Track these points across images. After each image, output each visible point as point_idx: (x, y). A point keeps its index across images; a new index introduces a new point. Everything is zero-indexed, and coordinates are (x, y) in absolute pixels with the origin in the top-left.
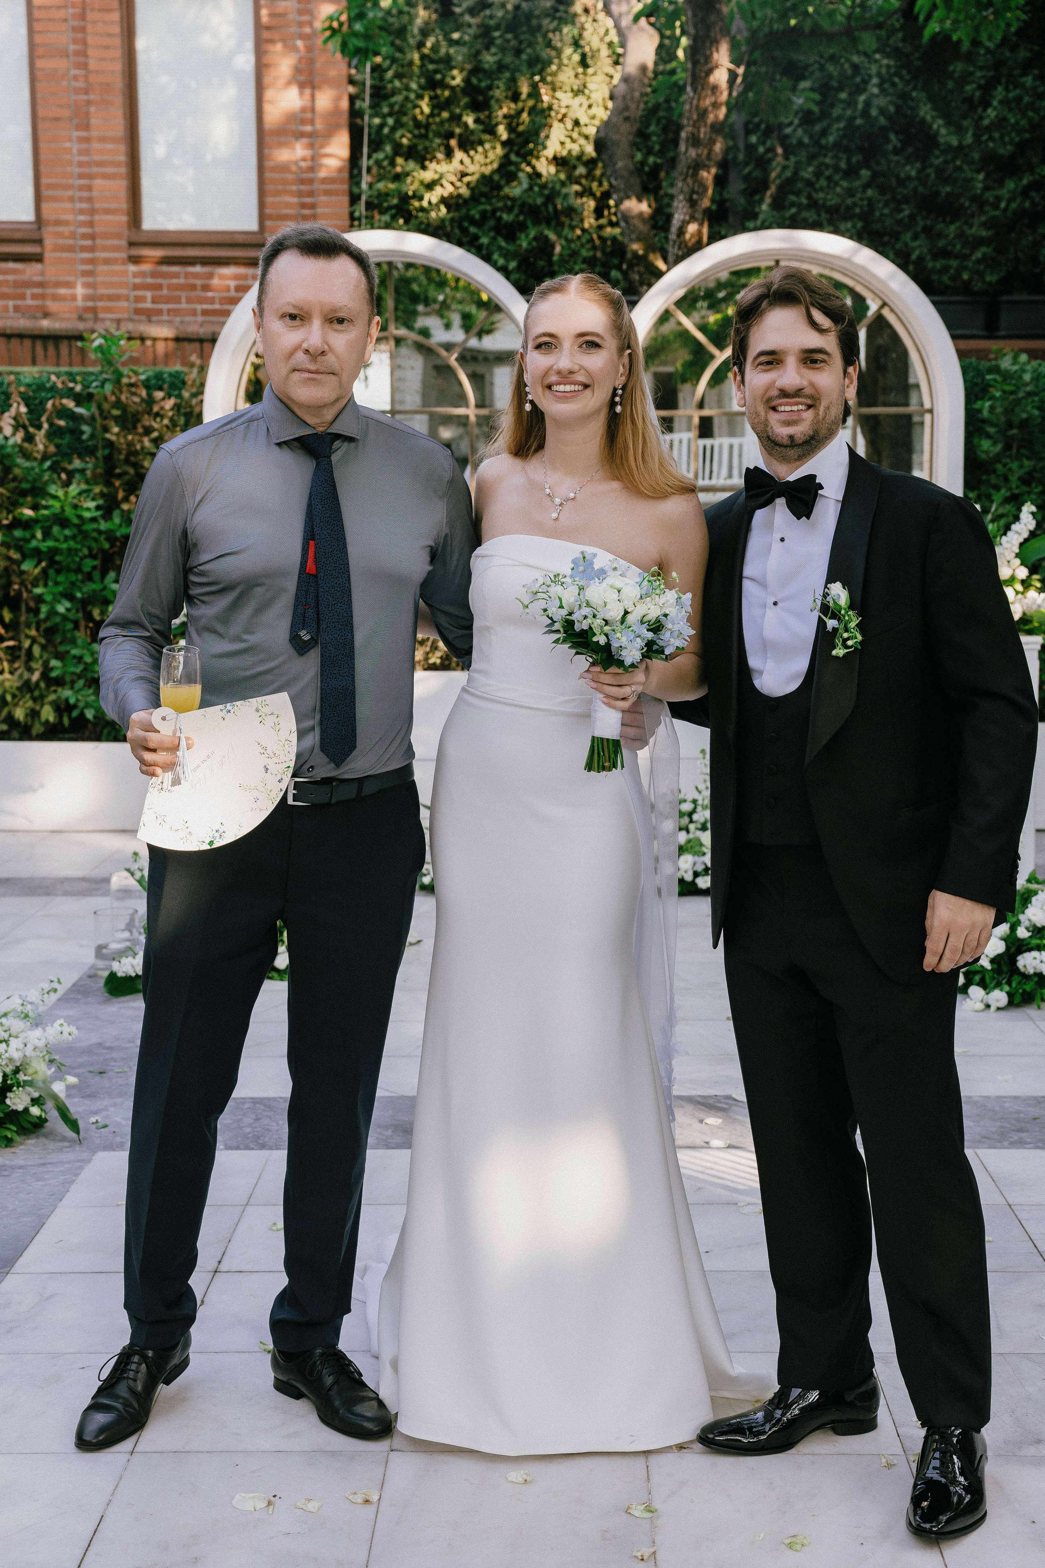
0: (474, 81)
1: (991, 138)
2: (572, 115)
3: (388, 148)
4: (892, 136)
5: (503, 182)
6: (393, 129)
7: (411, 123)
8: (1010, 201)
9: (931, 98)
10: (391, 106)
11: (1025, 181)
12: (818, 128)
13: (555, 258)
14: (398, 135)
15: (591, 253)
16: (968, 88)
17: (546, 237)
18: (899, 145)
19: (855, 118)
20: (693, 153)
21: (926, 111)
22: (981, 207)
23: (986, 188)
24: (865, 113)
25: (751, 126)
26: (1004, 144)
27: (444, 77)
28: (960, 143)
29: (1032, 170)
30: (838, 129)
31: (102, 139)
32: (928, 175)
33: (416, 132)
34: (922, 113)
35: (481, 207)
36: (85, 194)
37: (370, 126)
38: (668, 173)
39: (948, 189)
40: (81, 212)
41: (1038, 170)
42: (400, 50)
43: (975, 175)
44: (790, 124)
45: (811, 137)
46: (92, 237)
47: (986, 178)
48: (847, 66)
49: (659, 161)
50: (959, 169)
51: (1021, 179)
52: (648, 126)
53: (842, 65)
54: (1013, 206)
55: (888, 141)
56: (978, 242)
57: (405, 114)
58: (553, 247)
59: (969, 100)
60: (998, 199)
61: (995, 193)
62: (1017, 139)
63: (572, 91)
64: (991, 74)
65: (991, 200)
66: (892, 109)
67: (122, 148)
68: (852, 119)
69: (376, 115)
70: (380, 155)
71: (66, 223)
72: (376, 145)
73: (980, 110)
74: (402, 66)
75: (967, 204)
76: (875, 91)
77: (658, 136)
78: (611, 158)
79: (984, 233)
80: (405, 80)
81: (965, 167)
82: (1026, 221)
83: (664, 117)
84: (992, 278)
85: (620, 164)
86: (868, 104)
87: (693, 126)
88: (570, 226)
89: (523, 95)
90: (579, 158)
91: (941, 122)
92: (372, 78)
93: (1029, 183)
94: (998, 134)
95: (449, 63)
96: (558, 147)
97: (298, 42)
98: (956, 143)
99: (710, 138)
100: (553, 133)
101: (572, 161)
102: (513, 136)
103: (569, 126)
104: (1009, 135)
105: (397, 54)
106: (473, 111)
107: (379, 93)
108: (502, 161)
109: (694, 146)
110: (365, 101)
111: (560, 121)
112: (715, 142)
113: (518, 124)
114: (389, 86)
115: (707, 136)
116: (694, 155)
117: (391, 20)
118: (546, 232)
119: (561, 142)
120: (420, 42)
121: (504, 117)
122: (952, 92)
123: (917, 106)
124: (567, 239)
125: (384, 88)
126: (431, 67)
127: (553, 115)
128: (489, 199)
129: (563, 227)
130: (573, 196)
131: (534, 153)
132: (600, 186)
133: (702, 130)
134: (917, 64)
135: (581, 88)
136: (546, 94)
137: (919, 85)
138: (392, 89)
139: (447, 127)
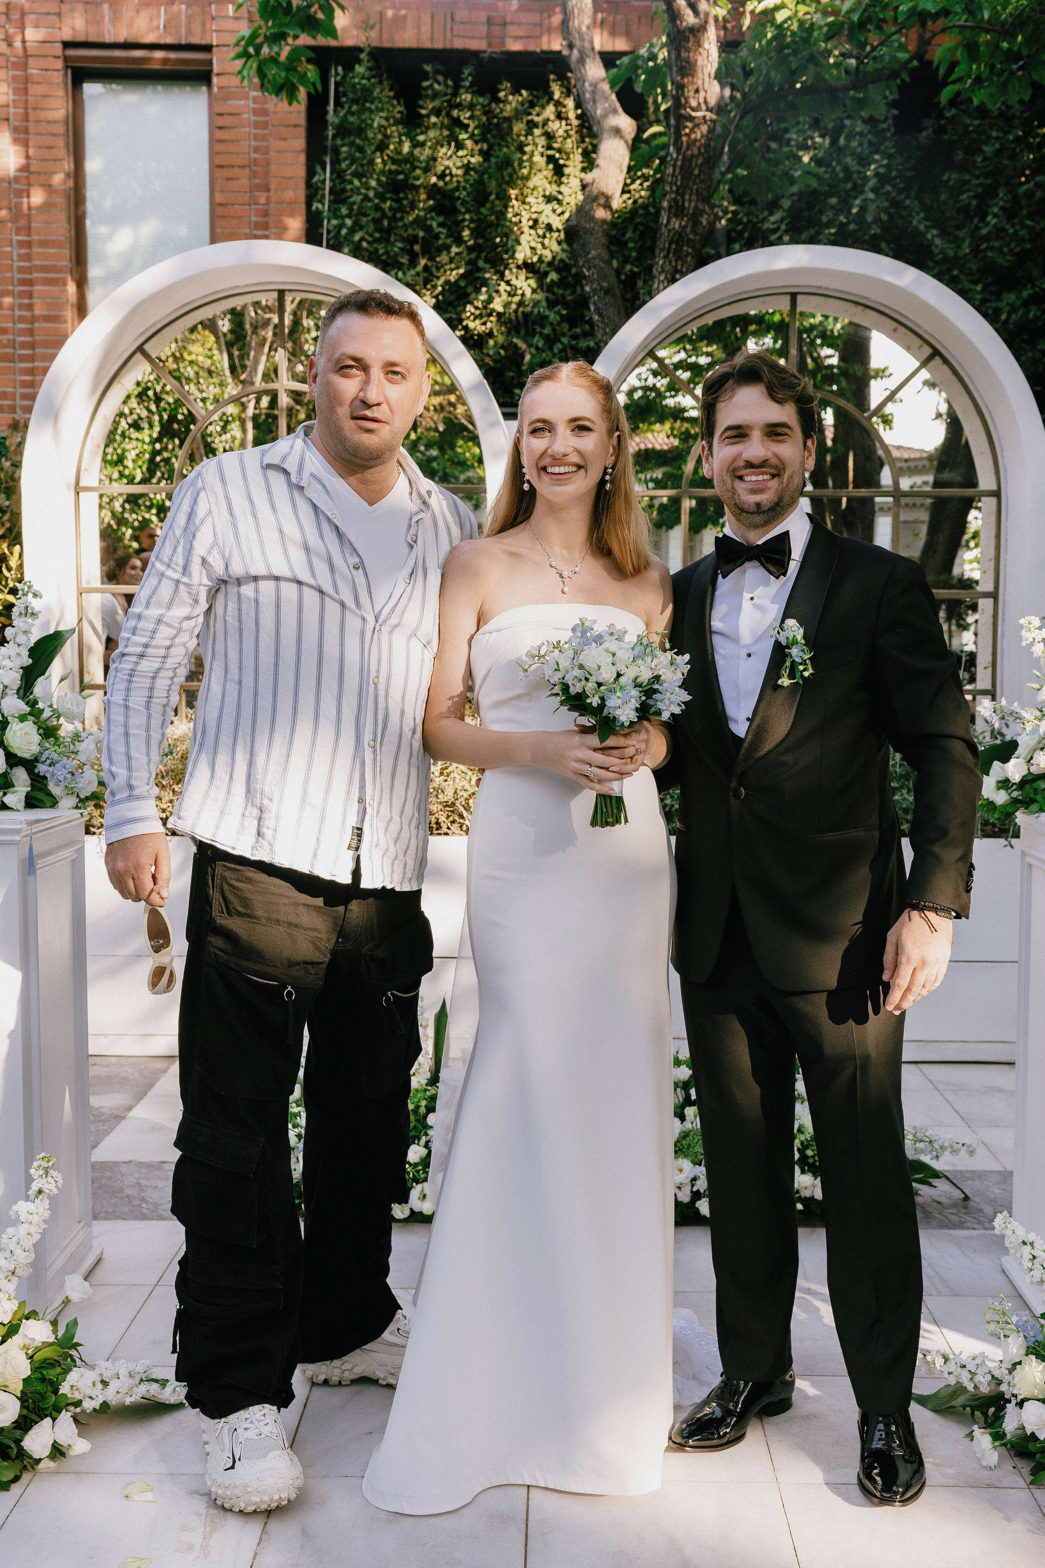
0: (440, 184)
1: (989, 248)
2: (543, 219)
5: (470, 289)
6: (352, 231)
7: (371, 227)
8: (1010, 314)
9: (925, 209)
10: (351, 209)
11: (1025, 294)
13: (524, 368)
14: (357, 237)
16: (964, 197)
17: (516, 346)
19: (846, 223)
20: (676, 224)
21: (918, 222)
25: (733, 235)
26: (1004, 254)
27: (407, 178)
28: (956, 253)
29: (1032, 282)
31: (44, 244)
34: (915, 223)
35: (448, 316)
36: (26, 301)
37: (329, 232)
38: (645, 282)
40: (21, 319)
41: (1037, 283)
42: (360, 149)
43: (972, 287)
44: (775, 231)
46: (32, 346)
47: (983, 291)
48: (838, 169)
49: (636, 269)
51: (1020, 292)
52: (624, 234)
53: (834, 168)
57: (366, 215)
58: (523, 357)
59: (964, 210)
61: (994, 305)
62: (1018, 249)
63: (544, 196)
64: (989, 181)
66: (884, 217)
67: (67, 252)
68: (843, 224)
69: (336, 217)
71: (3, 331)
73: (976, 221)
74: (362, 166)
76: (871, 196)
77: (636, 243)
78: (583, 246)
80: (364, 180)
81: (962, 277)
82: (1026, 337)
83: (641, 224)
85: (593, 252)
86: (862, 210)
87: (677, 192)
88: (541, 334)
89: (493, 197)
90: (550, 264)
91: (935, 232)
92: (331, 180)
93: (1030, 296)
94: (997, 244)
95: (412, 164)
96: (528, 253)
97: (253, 143)
98: (951, 253)
99: (696, 207)
100: (523, 239)
101: (544, 267)
102: (480, 241)
103: (540, 232)
104: (1008, 245)
105: (358, 154)
106: (438, 214)
107: (339, 197)
108: (469, 267)
109: (677, 216)
110: (323, 204)
111: (531, 227)
112: (702, 212)
113: (486, 229)
114: (349, 187)
115: (693, 205)
116: (677, 226)
117: (351, 119)
118: (515, 340)
119: (532, 248)
120: (382, 141)
121: (471, 221)
122: (945, 203)
123: (910, 215)
124: (537, 348)
125: (344, 190)
126: (394, 167)
127: (524, 220)
128: (455, 307)
129: (533, 336)
130: (544, 304)
131: (502, 259)
132: (573, 293)
133: (687, 197)
134: (908, 174)
135: (555, 193)
136: (517, 199)
137: (913, 193)
138: (352, 190)
139: (410, 231)
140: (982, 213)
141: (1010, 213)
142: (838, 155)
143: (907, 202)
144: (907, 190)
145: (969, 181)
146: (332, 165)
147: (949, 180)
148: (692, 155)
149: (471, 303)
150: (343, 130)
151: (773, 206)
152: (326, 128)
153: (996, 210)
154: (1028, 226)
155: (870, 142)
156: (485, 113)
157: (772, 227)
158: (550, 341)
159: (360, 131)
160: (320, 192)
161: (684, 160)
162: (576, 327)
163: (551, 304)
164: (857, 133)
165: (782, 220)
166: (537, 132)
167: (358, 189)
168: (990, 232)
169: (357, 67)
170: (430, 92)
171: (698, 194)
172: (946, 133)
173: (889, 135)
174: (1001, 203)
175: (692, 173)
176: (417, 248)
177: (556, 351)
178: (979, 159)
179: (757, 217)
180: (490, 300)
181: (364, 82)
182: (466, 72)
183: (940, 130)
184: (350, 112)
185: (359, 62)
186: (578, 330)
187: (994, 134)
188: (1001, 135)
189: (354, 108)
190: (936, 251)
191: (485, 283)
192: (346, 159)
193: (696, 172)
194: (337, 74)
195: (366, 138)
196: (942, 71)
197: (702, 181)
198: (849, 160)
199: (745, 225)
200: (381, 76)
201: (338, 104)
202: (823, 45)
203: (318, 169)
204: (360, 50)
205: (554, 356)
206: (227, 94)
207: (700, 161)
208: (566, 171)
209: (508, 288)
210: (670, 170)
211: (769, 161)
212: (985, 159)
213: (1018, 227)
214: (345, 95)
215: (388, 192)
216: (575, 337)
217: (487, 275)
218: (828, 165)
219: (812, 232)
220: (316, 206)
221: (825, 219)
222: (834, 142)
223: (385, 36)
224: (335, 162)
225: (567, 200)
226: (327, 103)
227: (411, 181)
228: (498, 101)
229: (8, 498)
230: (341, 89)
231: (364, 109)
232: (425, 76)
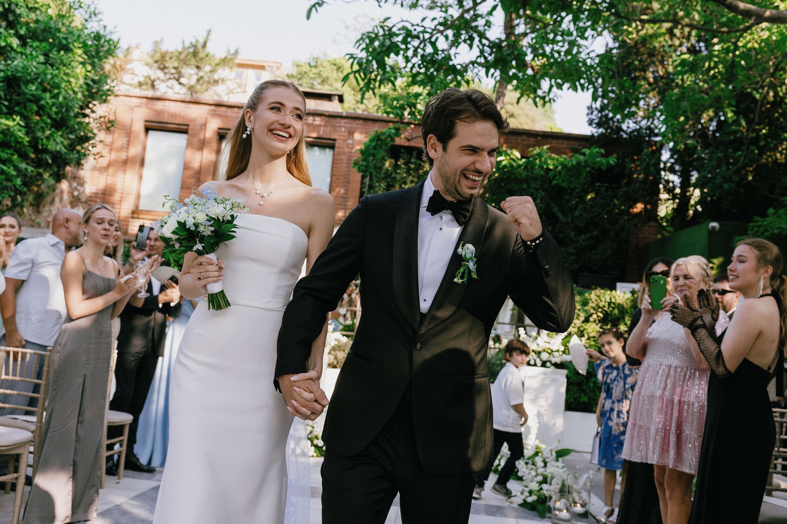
11: (588, 236)
21: (556, 210)
22: (573, 243)
23: (575, 237)
26: (581, 223)
28: (566, 221)
42: (379, 174)
43: (571, 232)
47: (575, 233)
50: (566, 229)
51: (586, 235)
54: (584, 243)
56: (571, 254)
60: (579, 240)
62: (586, 222)
66: (544, 208)
75: (568, 241)
79: (573, 251)
81: (568, 229)
82: (588, 249)
84: (576, 266)
91: (560, 214)
92: (369, 183)
140: (576, 209)
146: (369, 177)
160: (365, 185)
170: (402, 158)
182: (414, 153)
203: (365, 179)
206: (339, 154)
220: (364, 190)
232: (401, 152)
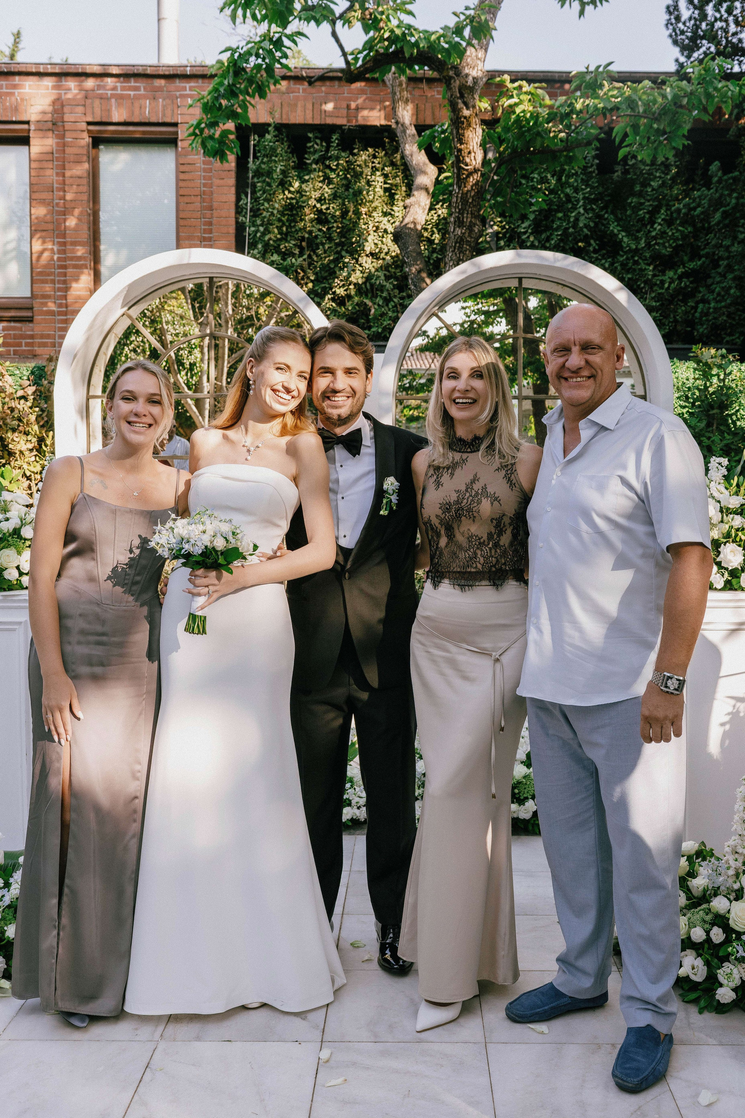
0: (318, 205)
1: (656, 244)
2: (382, 226)
3: (260, 246)
4: (592, 242)
5: (336, 269)
6: (264, 234)
8: (670, 283)
9: (618, 220)
10: (263, 221)
11: (679, 272)
12: (544, 236)
13: (370, 318)
14: (266, 238)
15: (395, 314)
16: (641, 212)
17: (365, 303)
18: (597, 247)
19: (568, 228)
21: (614, 227)
22: (651, 288)
23: (654, 276)
24: (575, 225)
26: (666, 248)
27: (298, 202)
28: (637, 246)
29: (684, 264)
30: (557, 235)
31: (74, 243)
32: (616, 268)
33: (279, 236)
34: (611, 228)
35: (323, 285)
36: (62, 278)
37: (249, 235)
38: (443, 264)
39: (630, 276)
40: (59, 290)
41: (687, 265)
42: (269, 185)
43: (647, 267)
44: (525, 233)
45: (539, 242)
46: (66, 306)
48: (562, 195)
49: (439, 256)
50: (636, 263)
51: (676, 271)
53: (560, 195)
54: (673, 286)
55: (590, 245)
57: (272, 224)
58: (370, 310)
59: (642, 220)
60: (663, 282)
61: (660, 278)
62: (674, 244)
63: (383, 212)
64: (656, 203)
65: (658, 282)
66: (592, 224)
67: (88, 248)
68: (567, 229)
69: (254, 226)
70: (256, 251)
72: (253, 245)
73: (648, 227)
74: (270, 195)
75: (642, 285)
76: (582, 211)
78: (404, 244)
79: (654, 304)
80: (271, 203)
81: (640, 261)
85: (410, 248)
86: (577, 219)
87: (459, 213)
88: (381, 296)
89: (350, 214)
90: (387, 254)
91: (624, 234)
92: (251, 203)
93: (682, 273)
94: (661, 241)
95: (300, 193)
96: (373, 246)
97: (203, 181)
98: (634, 247)
99: (471, 221)
100: (370, 238)
101: (382, 255)
102: (343, 240)
103: (380, 234)
104: (668, 241)
105: (267, 188)
106: (317, 224)
107: (256, 213)
108: (336, 256)
109: (459, 227)
110: (246, 218)
111: (375, 231)
112: (475, 224)
113: (346, 232)
114: (262, 208)
115: (469, 220)
116: (459, 233)
117: (263, 166)
118: (365, 300)
119: (376, 244)
120: (282, 180)
121: (338, 227)
122: (630, 216)
123: (608, 223)
124: (379, 305)
125: (259, 209)
126: (290, 196)
127: (370, 227)
128: (327, 280)
129: (376, 297)
130: (383, 278)
131: (357, 251)
132: (401, 271)
133: (465, 215)
134: (607, 198)
135: (389, 210)
136: (366, 214)
137: (609, 210)
138: (264, 209)
139: (300, 234)
140: (652, 222)
141: (669, 222)
142: (562, 187)
143: (606, 216)
144: (605, 207)
145: (644, 203)
146: (251, 194)
147: (632, 202)
148: (468, 191)
149: (338, 278)
150: (258, 173)
151: (524, 217)
152: (248, 172)
153: (659, 220)
154: (680, 231)
155: (582, 179)
156: (347, 162)
157: (522, 230)
158: (387, 301)
159: (269, 173)
160: (245, 210)
161: (462, 194)
162: (403, 292)
163: (387, 278)
164: (573, 174)
165: (530, 226)
166: (378, 173)
167: (267, 209)
168: (657, 234)
169: (267, 135)
170: (312, 150)
171: (472, 214)
172: (629, 173)
173: (594, 175)
174: (663, 217)
175: (468, 201)
176: (304, 244)
177: (390, 307)
178: (650, 190)
179: (514, 224)
180: (349, 276)
181: (271, 144)
182: (334, 137)
183: (626, 172)
184: (262, 162)
185: (268, 133)
186: (404, 294)
187: (658, 174)
188: (663, 176)
189: (265, 160)
190: (625, 246)
191: (345, 265)
192: (260, 190)
193: (470, 201)
194: (254, 140)
195: (272, 178)
196: (617, 140)
197: (474, 206)
198: (568, 190)
199: (507, 229)
200: (283, 139)
201: (255, 157)
202: (546, 125)
203: (243, 197)
204: (269, 125)
205: (389, 310)
206: (187, 152)
207: (473, 193)
208: (397, 197)
209: (361, 269)
210: (454, 200)
211: (516, 193)
212: (653, 190)
213: (674, 231)
214: (259, 151)
215: (286, 210)
216: (402, 298)
217: (347, 260)
218: (556, 193)
219: (548, 234)
220: (241, 219)
221: (555, 226)
222: (559, 179)
223: (284, 116)
224: (253, 192)
225: (397, 214)
226: (248, 157)
227: (300, 203)
228: (354, 155)
229: (46, 403)
230: (257, 148)
231: (270, 161)
232: (309, 140)
